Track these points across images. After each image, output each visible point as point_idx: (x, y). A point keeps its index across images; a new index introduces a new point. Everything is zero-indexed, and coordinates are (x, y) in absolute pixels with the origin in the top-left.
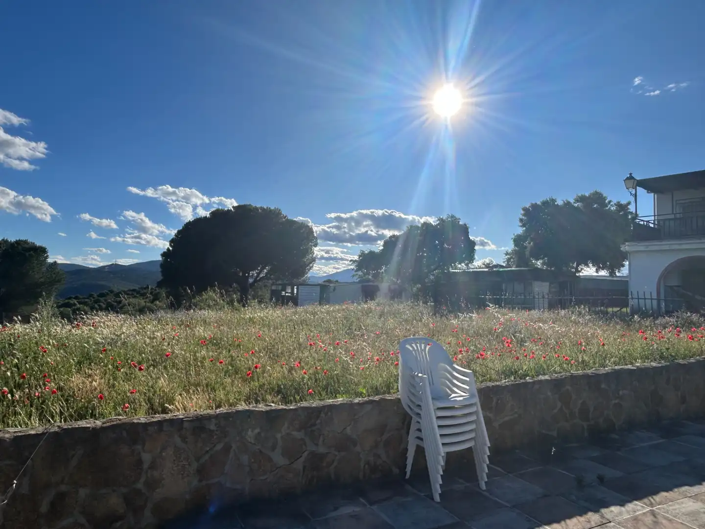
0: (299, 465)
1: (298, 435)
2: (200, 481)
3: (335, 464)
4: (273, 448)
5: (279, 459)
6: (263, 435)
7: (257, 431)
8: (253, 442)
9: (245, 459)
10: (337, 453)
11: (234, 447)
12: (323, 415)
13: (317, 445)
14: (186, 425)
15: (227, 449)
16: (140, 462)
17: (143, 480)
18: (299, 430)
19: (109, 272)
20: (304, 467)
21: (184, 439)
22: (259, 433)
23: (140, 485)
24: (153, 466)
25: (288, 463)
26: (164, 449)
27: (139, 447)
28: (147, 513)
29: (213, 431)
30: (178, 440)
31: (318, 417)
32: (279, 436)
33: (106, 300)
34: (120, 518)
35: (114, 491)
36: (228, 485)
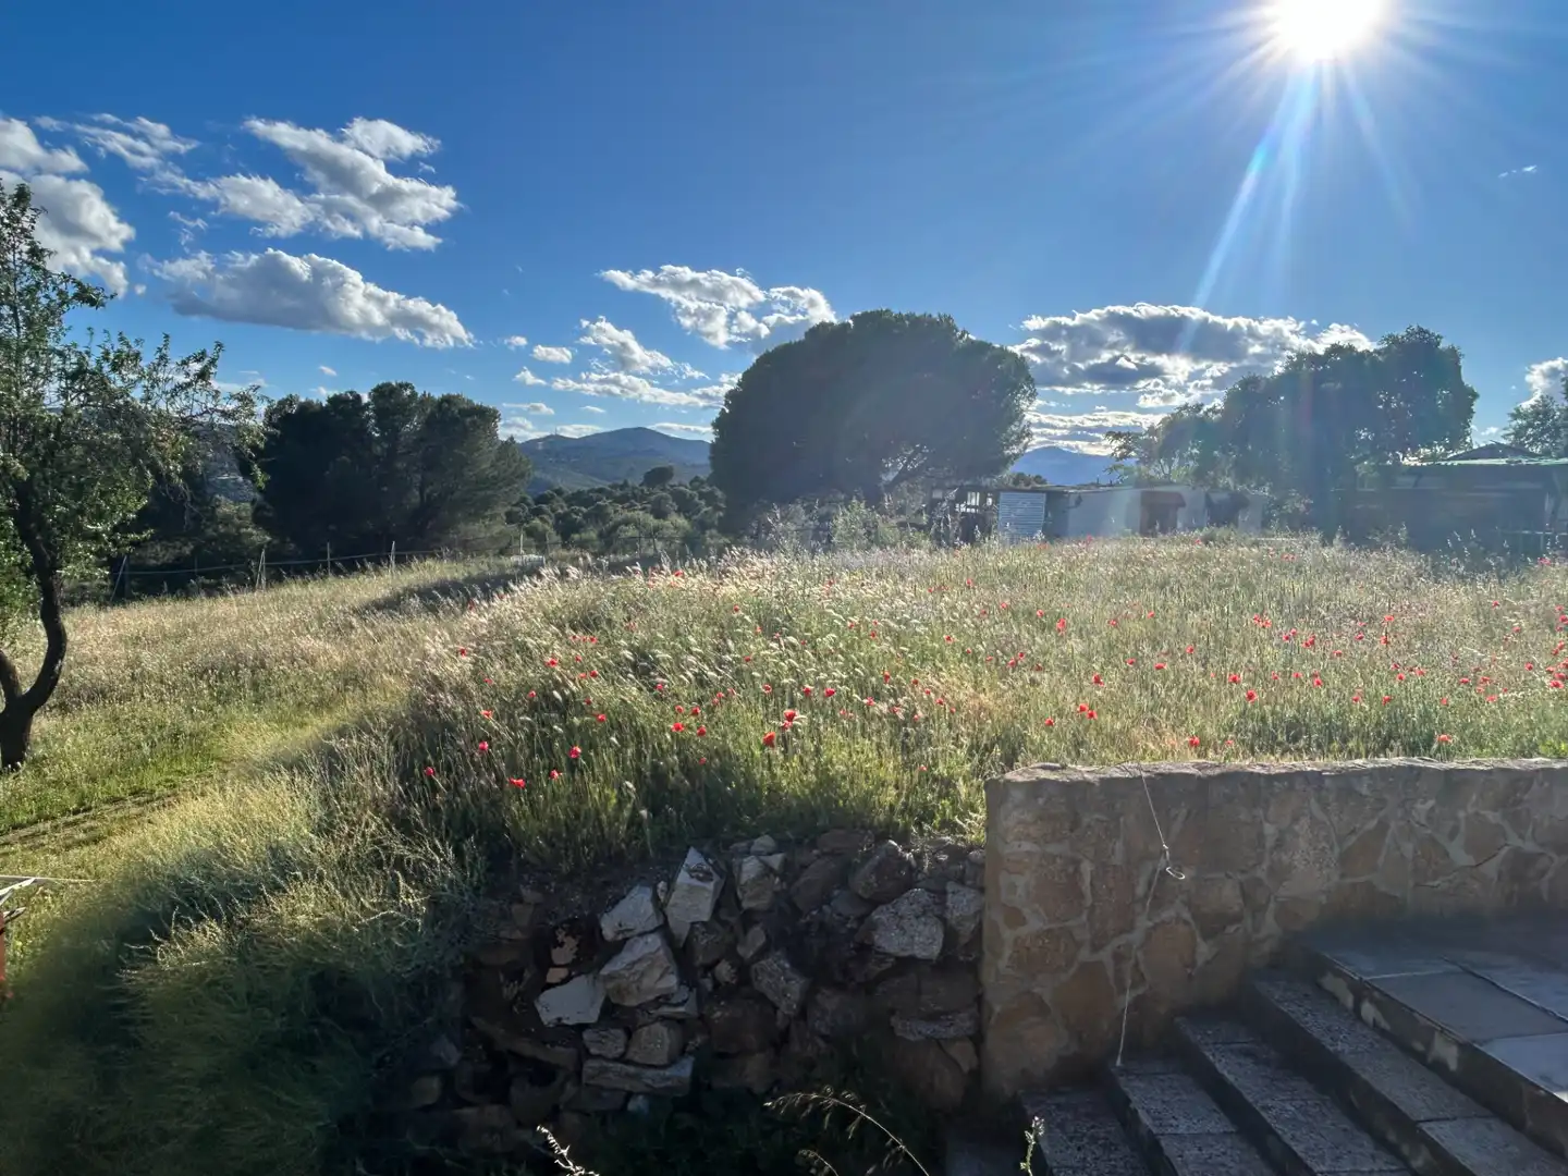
0: (1491, 868)
1: (1493, 817)
2: (1343, 876)
3: (1550, 874)
4: (1452, 835)
5: (1460, 856)
6: (1437, 811)
7: (1431, 803)
8: (1423, 821)
9: (1408, 848)
10: (1554, 856)
11: (1393, 825)
12: (1535, 786)
13: (1522, 837)
14: (1327, 782)
15: (1383, 827)
16: (1261, 836)
17: (1265, 866)
18: (1495, 810)
19: (547, 452)
20: (1500, 874)
21: (1324, 807)
22: (1432, 809)
23: (1261, 873)
24: (1280, 844)
25: (1474, 864)
26: (1296, 820)
27: (1260, 812)
28: (1269, 918)
29: (1366, 796)
30: (1314, 806)
31: (1528, 788)
32: (1461, 814)
33: (553, 511)
34: (1237, 919)
35: (1229, 877)
36: (1383, 888)
